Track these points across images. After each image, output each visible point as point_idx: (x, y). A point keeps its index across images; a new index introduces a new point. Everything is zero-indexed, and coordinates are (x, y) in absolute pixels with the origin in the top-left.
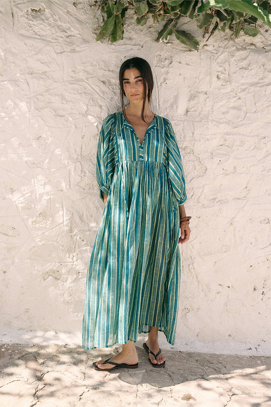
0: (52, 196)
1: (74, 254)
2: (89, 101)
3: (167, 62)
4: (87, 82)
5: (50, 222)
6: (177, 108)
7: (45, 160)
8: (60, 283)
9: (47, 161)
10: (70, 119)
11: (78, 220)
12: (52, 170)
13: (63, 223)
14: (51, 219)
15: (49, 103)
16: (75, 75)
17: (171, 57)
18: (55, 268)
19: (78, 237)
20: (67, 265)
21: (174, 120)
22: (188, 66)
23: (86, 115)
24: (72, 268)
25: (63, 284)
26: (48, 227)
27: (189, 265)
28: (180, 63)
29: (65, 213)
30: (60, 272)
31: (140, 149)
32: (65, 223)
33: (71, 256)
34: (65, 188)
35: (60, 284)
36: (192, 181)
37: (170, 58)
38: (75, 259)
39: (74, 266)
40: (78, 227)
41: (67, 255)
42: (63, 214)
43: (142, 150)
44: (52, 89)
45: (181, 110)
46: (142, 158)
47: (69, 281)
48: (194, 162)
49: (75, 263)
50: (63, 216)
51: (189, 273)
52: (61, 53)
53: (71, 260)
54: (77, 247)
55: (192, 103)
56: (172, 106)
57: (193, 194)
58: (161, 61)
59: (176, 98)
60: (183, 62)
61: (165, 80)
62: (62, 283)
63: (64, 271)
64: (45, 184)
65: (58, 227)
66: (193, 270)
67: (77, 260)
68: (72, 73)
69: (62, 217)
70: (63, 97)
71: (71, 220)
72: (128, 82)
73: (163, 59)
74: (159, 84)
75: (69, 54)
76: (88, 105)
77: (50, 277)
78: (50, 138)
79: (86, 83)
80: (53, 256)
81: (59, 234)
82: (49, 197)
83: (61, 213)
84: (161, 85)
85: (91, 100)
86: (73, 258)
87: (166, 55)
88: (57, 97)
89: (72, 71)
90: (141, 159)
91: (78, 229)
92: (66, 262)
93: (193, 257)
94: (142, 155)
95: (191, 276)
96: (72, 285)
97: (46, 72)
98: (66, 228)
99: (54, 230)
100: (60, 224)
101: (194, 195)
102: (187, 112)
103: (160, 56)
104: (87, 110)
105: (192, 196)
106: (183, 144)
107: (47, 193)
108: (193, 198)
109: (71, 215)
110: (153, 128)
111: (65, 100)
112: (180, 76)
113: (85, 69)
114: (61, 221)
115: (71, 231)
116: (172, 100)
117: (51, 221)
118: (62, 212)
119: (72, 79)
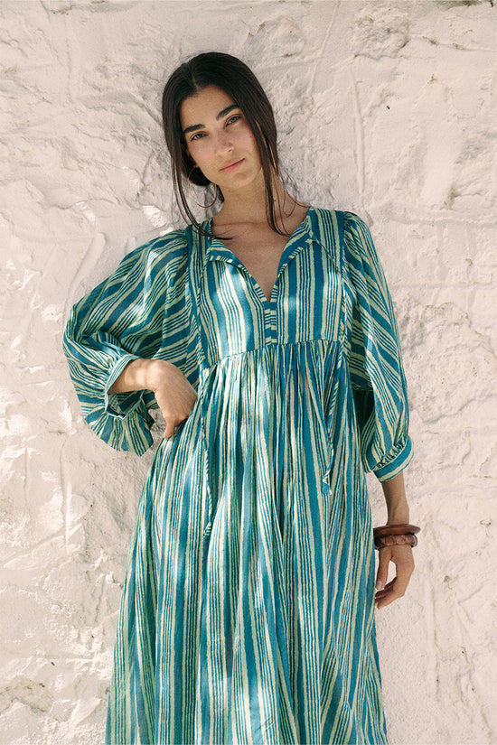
0: (30, 450)
1: (95, 631)
2: (149, 162)
3: (392, 42)
4: (145, 103)
5: (20, 528)
6: (421, 183)
7: (11, 339)
8: (47, 723)
9: (17, 341)
10: (91, 216)
11: (108, 523)
12: (33, 370)
13: (62, 531)
14: (25, 519)
15: (26, 164)
16: (104, 82)
17: (407, 24)
18: (32, 675)
19: (109, 578)
20: (72, 664)
21: (409, 222)
22: (460, 52)
23: (137, 206)
24: (85, 674)
25: (57, 728)
26: (13, 544)
27: (459, 677)
28: (433, 42)
29: (68, 501)
30: (49, 687)
31: (267, 311)
32: (69, 533)
33: (85, 638)
34: (70, 425)
35: (46, 729)
36: (466, 411)
37: (403, 29)
38: (96, 646)
39: (92, 669)
40: (109, 545)
41: (74, 633)
42: (64, 503)
43: (273, 313)
44: (35, 125)
45: (433, 191)
46: (274, 334)
47: (76, 717)
48: (472, 350)
49: (95, 660)
50: (63, 512)
51: (459, 704)
52: (63, 11)
53: (83, 649)
54: (104, 607)
55: (471, 168)
56: (404, 178)
57: (468, 450)
58: (373, 36)
59: (419, 153)
60: (441, 42)
61: (385, 96)
62: (54, 725)
63: (59, 685)
64: (9, 412)
65: (46, 544)
66: (470, 695)
67: (103, 650)
68: (98, 74)
69: (59, 512)
70: (68, 150)
71: (88, 524)
72: (202, 135)
73: (382, 33)
74: (365, 110)
75: (87, 14)
76: (144, 174)
77: (17, 706)
78: (27, 271)
79: (142, 106)
80: (29, 634)
81: (49, 567)
82: (21, 452)
83: (57, 500)
84: (370, 115)
85: (154, 160)
86: (89, 644)
87: (389, 19)
88: (49, 147)
89: (98, 69)
90: (269, 339)
91: (109, 550)
92: (69, 655)
93: (469, 651)
94: (273, 328)
95: (465, 712)
96: (84, 730)
97: (14, 70)
98: (73, 549)
99: (34, 552)
100: (53, 536)
101: (473, 453)
102: (453, 195)
103: (371, 21)
104: (142, 190)
105: (465, 456)
106: (437, 295)
107: (16, 441)
108: (469, 461)
109: (87, 509)
110: (301, 242)
111: (75, 157)
112: (435, 84)
113: (138, 63)
114: (55, 526)
115: (86, 556)
116: (406, 160)
117: (27, 525)
118: (61, 498)
119: (97, 92)
